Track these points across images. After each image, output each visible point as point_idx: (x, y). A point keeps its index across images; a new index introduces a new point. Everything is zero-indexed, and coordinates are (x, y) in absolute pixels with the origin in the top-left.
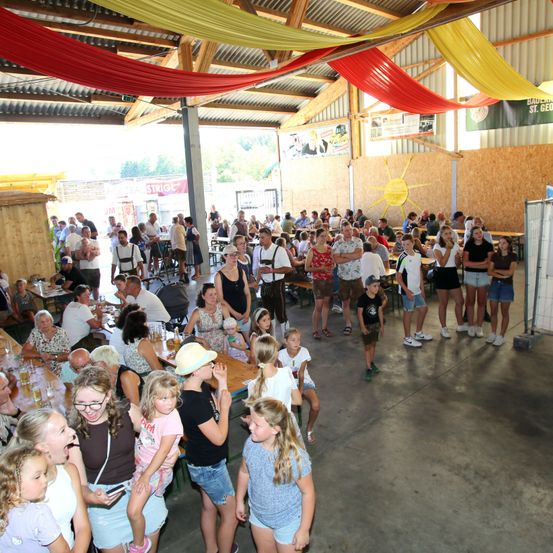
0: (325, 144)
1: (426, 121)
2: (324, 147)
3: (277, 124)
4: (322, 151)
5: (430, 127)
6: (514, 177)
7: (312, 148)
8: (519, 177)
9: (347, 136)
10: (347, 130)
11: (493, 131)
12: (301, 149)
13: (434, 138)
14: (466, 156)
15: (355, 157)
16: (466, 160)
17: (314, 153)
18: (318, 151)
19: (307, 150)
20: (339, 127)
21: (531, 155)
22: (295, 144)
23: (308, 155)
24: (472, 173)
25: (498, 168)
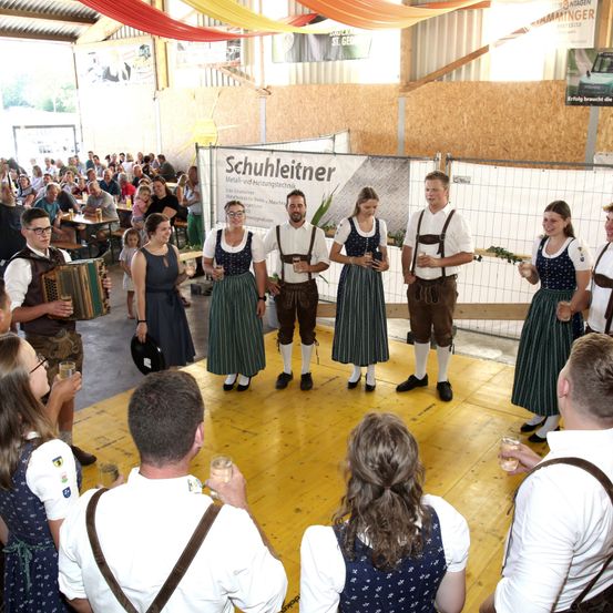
0: (128, 68)
1: (233, 47)
2: (126, 72)
3: (72, 38)
4: (124, 78)
5: (237, 55)
6: (320, 121)
7: (113, 73)
8: (324, 120)
9: (151, 59)
10: (151, 52)
11: (300, 64)
12: (101, 73)
13: (243, 69)
14: (274, 92)
15: (160, 88)
16: (274, 98)
17: (115, 79)
18: (120, 77)
19: (108, 76)
20: (142, 47)
21: (334, 96)
22: (94, 65)
23: (109, 82)
24: (279, 114)
25: (305, 108)
